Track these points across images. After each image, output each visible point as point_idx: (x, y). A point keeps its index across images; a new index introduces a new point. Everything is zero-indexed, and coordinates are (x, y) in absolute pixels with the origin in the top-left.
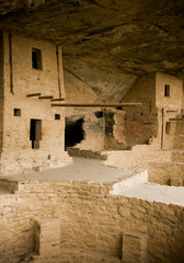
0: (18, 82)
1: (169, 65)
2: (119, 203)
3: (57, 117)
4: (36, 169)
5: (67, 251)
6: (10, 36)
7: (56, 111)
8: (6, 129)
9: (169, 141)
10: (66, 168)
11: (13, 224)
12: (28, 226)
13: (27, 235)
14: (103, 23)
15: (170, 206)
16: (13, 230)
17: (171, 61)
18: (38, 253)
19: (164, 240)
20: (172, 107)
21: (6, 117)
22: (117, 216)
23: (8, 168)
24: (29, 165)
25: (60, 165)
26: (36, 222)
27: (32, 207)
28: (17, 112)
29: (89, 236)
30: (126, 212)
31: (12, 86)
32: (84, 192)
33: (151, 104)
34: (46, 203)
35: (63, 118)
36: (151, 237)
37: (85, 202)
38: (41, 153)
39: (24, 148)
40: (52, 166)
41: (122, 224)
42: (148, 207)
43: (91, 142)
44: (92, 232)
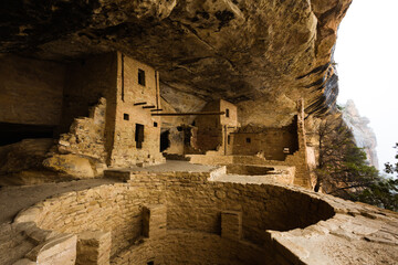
0: (128, 93)
1: (230, 94)
2: (216, 187)
3: (155, 125)
4: (140, 165)
5: (172, 232)
6: (123, 56)
7: (154, 119)
8: (117, 129)
9: (229, 149)
10: (162, 165)
11: (125, 210)
12: (137, 212)
13: (136, 220)
14: (195, 54)
15: (263, 185)
16: (124, 216)
17: (232, 90)
18: (147, 236)
19: (258, 214)
20: (231, 124)
21: (117, 120)
22: (214, 199)
23: (117, 162)
24: (134, 162)
25: (156, 163)
26: (144, 208)
27: (141, 195)
28: (126, 117)
29: (191, 217)
30: (222, 195)
31: (123, 95)
32: (186, 180)
33: (217, 122)
34: (153, 191)
35: (159, 126)
36: (246, 213)
37: (187, 188)
38: (143, 152)
39: (130, 147)
40: (151, 163)
41: (219, 205)
42: (241, 188)
43: (174, 149)
44: (192, 214)
